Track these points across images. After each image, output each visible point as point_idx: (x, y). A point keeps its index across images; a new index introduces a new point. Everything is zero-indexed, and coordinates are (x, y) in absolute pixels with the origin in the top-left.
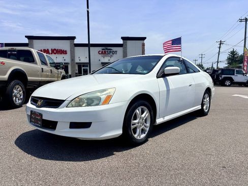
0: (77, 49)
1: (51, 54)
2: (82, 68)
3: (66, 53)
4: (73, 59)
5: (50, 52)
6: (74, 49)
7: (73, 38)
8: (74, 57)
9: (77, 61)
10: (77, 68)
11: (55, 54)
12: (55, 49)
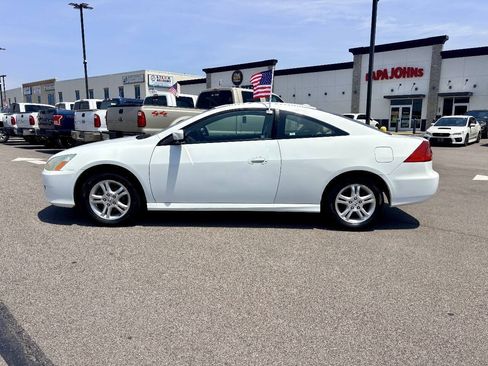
0: (446, 62)
1: (391, 78)
2: (454, 105)
3: (422, 75)
4: (434, 87)
5: (389, 75)
6: (440, 65)
7: (442, 40)
8: (438, 82)
9: (444, 89)
10: (441, 105)
11: (398, 77)
12: (399, 68)
